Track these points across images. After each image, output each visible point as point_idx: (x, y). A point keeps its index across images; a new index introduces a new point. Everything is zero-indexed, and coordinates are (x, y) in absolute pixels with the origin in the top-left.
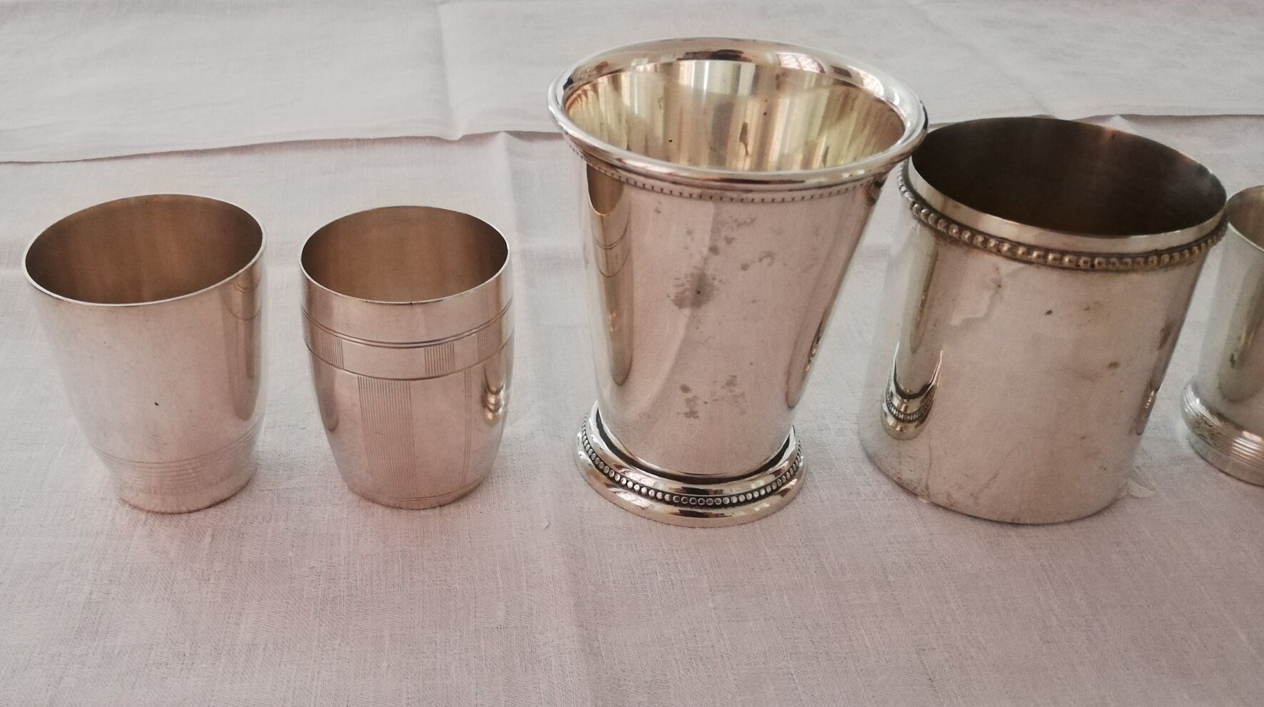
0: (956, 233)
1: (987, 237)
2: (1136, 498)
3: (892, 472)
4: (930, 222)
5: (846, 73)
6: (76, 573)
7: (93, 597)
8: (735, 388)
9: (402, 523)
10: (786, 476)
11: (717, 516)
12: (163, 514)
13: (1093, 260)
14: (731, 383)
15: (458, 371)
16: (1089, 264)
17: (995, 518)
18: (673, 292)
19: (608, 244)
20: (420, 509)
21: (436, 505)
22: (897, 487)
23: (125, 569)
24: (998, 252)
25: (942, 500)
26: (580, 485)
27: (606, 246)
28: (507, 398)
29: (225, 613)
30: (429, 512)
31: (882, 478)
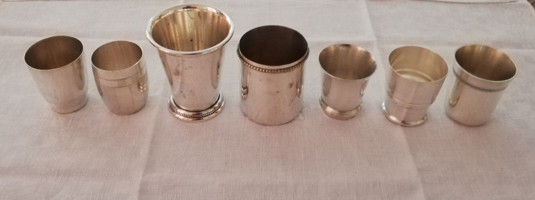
5: (222, 14)
7: (40, 135)
18: (173, 72)
23: (49, 127)
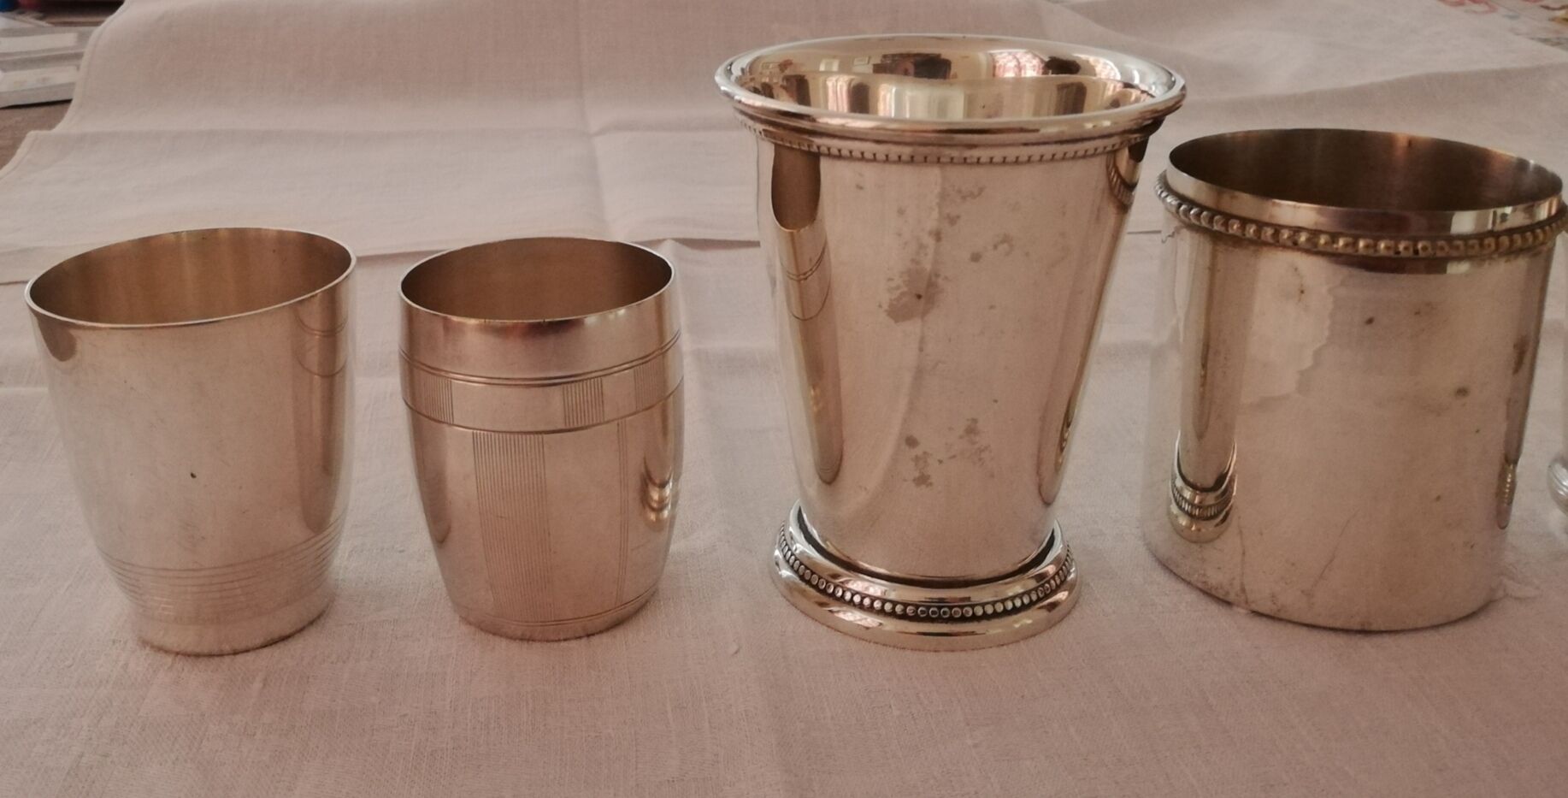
0: (1238, 228)
1: (1278, 228)
2: (1517, 599)
3: (1194, 578)
4: (1204, 224)
6: (63, 731)
7: (84, 760)
8: (977, 439)
9: (533, 658)
10: (1055, 581)
11: (966, 634)
12: (197, 656)
13: (1415, 245)
14: (972, 430)
15: (608, 422)
16: (1411, 250)
17: (1338, 625)
18: (885, 298)
19: (802, 272)
20: (559, 640)
21: (582, 634)
22: (1202, 596)
23: (135, 724)
24: (1295, 246)
25: (1266, 607)
26: (781, 607)
27: (798, 276)
28: (676, 496)
29: (273, 776)
30: (573, 644)
31: (1181, 587)
